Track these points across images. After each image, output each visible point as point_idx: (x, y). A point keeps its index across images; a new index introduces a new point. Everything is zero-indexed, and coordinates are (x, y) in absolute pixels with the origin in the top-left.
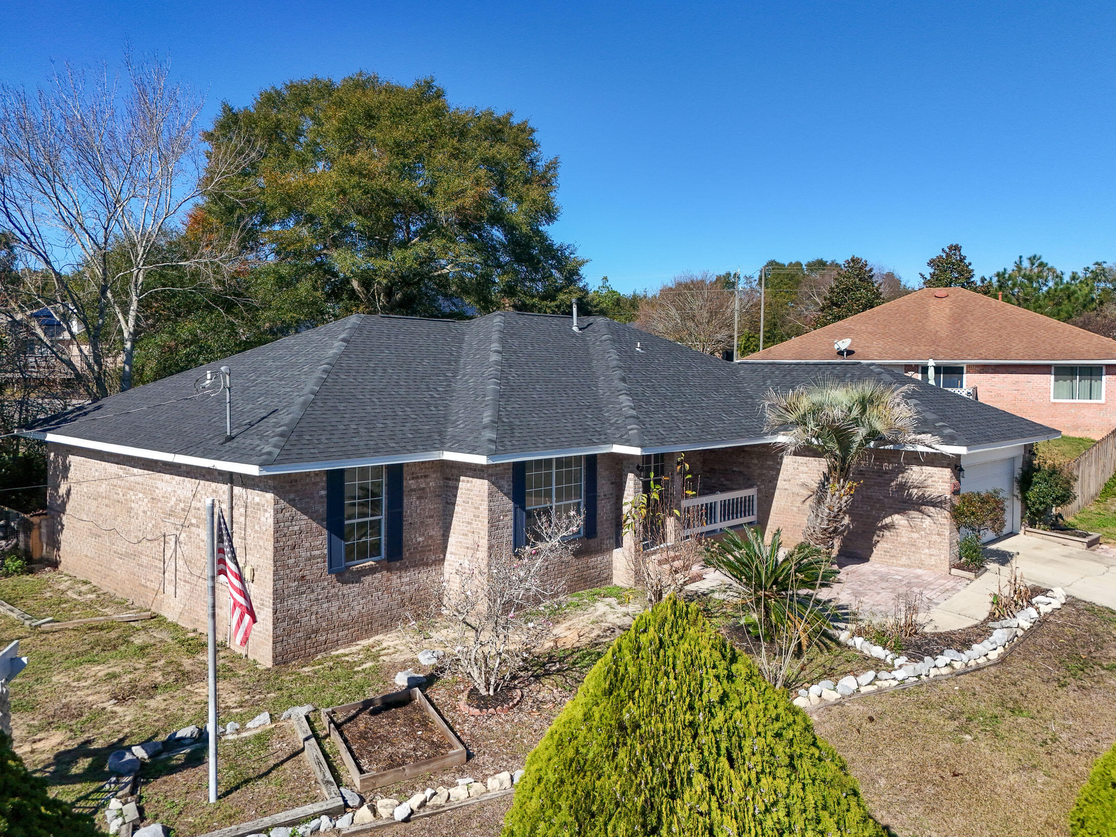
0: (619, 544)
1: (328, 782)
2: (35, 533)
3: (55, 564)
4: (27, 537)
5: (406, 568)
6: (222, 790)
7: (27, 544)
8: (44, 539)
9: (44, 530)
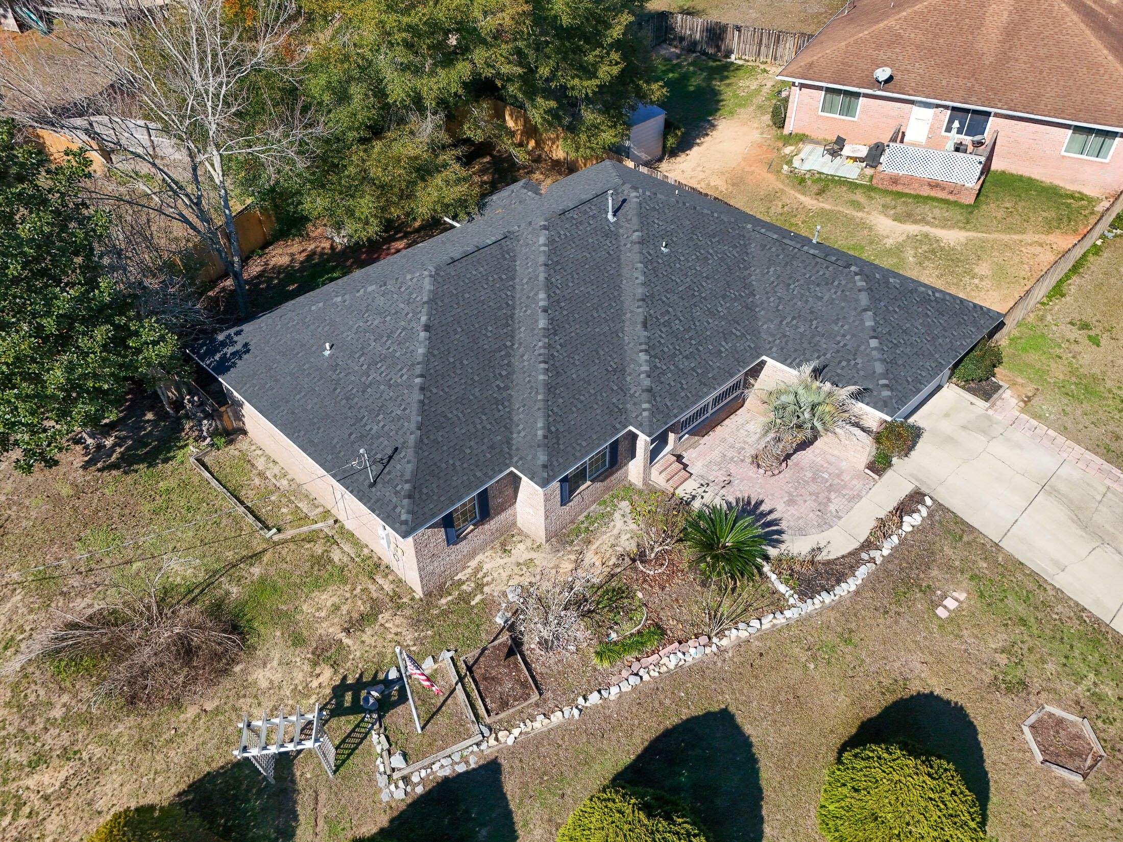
0: (633, 456)
1: (473, 722)
2: (225, 417)
3: (245, 433)
4: (221, 420)
5: (493, 518)
6: (423, 723)
7: (222, 425)
8: (232, 419)
9: (230, 414)
